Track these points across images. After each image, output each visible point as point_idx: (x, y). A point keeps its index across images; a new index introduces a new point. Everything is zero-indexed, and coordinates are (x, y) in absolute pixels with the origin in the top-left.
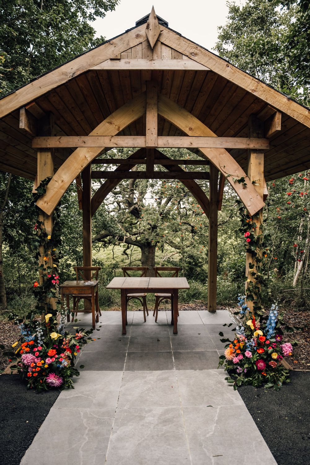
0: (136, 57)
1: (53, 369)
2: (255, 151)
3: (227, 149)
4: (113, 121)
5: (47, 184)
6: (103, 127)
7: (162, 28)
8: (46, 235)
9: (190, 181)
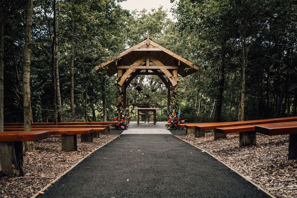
0: (144, 48)
1: (122, 124)
2: (175, 69)
3: (167, 69)
4: (138, 62)
5: (121, 78)
6: (135, 64)
7: (150, 41)
8: (120, 91)
9: (161, 75)
